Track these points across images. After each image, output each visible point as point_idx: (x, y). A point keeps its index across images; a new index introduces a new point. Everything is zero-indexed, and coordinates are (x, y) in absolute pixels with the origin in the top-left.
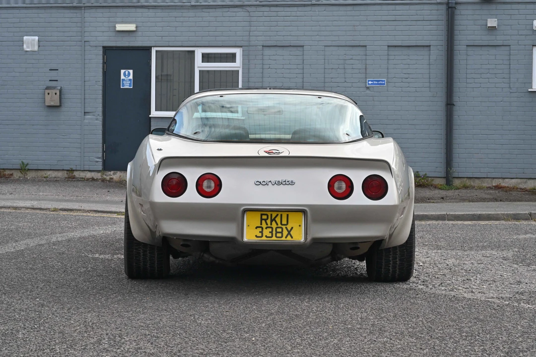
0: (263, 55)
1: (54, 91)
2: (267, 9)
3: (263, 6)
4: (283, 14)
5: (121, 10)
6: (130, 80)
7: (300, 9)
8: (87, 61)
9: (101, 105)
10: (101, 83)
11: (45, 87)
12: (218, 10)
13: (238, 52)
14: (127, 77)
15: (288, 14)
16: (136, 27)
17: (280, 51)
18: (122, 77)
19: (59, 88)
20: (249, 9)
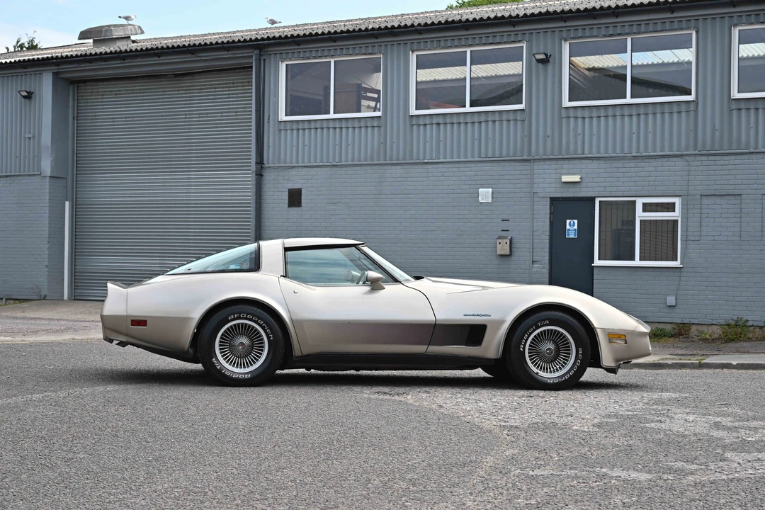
0: (701, 204)
1: (505, 241)
2: (705, 158)
3: (702, 155)
4: (722, 162)
5: (566, 162)
6: (575, 230)
7: (738, 157)
8: (535, 212)
9: (547, 254)
10: (548, 233)
11: (497, 236)
12: (658, 160)
13: (677, 201)
14: (572, 226)
15: (727, 162)
16: (581, 178)
17: (718, 200)
18: (568, 227)
19: (510, 238)
20: (687, 158)
